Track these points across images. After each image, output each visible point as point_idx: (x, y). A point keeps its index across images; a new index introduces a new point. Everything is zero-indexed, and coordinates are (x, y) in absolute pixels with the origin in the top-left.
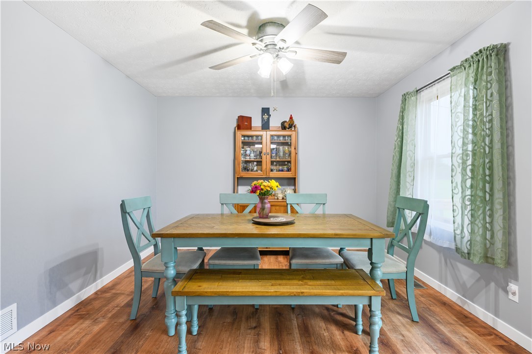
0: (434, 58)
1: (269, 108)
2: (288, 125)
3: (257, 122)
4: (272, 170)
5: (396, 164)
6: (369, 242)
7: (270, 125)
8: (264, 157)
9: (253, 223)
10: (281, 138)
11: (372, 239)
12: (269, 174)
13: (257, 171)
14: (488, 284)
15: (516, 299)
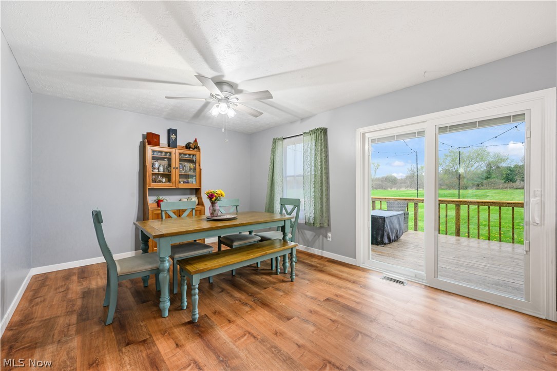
0: (292, 122)
1: (177, 130)
2: (192, 146)
3: (163, 140)
4: (180, 182)
5: (270, 179)
6: (283, 222)
7: (178, 144)
8: (173, 171)
9: (208, 221)
10: (187, 156)
11: (285, 220)
12: (178, 185)
13: (165, 182)
14: (319, 237)
15: (330, 239)
